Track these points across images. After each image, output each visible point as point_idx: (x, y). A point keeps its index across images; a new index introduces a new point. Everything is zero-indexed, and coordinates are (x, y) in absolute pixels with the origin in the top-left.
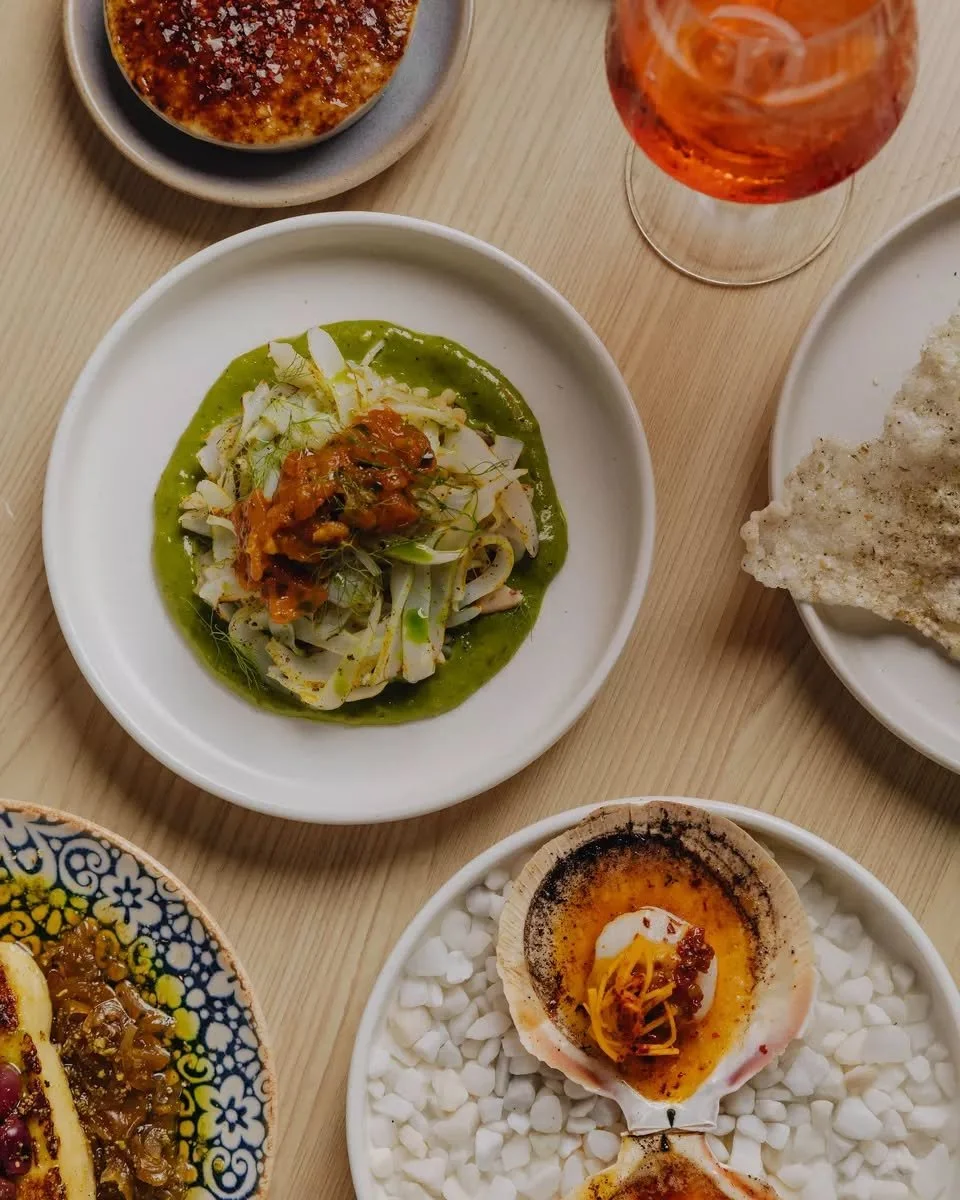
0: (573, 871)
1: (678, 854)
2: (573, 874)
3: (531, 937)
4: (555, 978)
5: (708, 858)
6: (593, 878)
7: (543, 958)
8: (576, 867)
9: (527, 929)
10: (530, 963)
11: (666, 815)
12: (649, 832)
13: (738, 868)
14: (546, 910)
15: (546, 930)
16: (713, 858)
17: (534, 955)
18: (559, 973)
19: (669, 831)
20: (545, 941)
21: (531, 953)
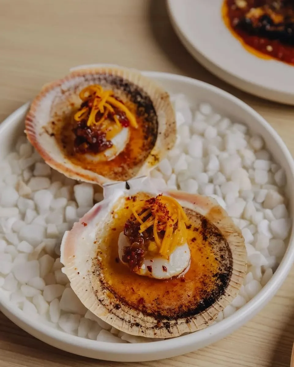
0: (214, 291)
1: (156, 314)
2: (213, 290)
3: (227, 252)
4: (207, 238)
5: (138, 314)
6: (202, 291)
7: (217, 245)
8: (213, 294)
9: (230, 256)
10: (223, 239)
11: (169, 331)
12: (176, 321)
13: (119, 312)
14: (223, 268)
15: (219, 259)
16: (135, 315)
17: (222, 244)
18: (206, 241)
19: (164, 324)
20: (219, 254)
21: (224, 245)
